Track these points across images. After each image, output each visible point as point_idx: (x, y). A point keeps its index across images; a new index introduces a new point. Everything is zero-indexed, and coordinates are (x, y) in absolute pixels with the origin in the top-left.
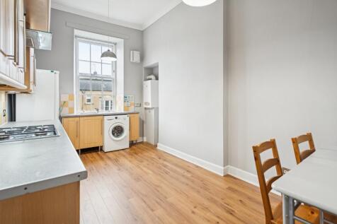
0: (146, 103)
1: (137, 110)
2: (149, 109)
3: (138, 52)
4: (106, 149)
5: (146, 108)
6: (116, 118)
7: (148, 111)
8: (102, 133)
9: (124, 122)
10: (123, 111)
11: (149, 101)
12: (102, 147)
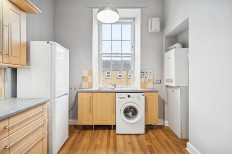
0: (168, 80)
1: (157, 87)
2: (172, 87)
3: (158, 19)
4: (118, 131)
5: (167, 86)
6: (129, 96)
7: (170, 90)
8: (115, 112)
9: (138, 102)
10: (139, 89)
11: (173, 77)
12: (115, 126)
